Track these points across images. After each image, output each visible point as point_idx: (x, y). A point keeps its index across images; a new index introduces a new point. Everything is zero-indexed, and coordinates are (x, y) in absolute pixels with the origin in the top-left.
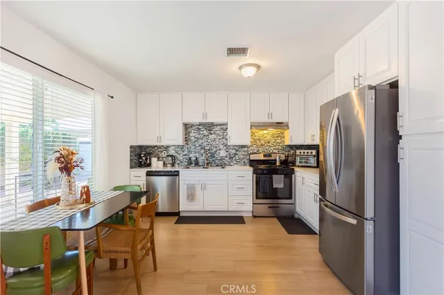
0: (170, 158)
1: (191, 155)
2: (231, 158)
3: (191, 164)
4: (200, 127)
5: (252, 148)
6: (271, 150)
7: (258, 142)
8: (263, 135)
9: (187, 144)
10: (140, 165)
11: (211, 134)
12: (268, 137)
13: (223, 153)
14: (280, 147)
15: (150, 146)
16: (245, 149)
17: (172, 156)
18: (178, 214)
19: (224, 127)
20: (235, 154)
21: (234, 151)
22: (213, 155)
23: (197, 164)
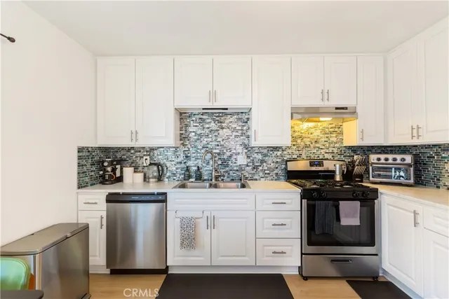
0: (155, 168)
1: (189, 163)
2: (255, 168)
3: (190, 177)
4: (204, 117)
5: (290, 151)
6: (321, 154)
7: (299, 141)
8: (309, 128)
9: (183, 145)
10: (103, 181)
11: (222, 128)
12: (317, 133)
13: (242, 160)
14: (335, 150)
15: (123, 149)
16: (279, 153)
17: (158, 165)
18: (165, 271)
19: (243, 116)
20: (262, 161)
21: (260, 157)
22: (225, 163)
23: (199, 177)
